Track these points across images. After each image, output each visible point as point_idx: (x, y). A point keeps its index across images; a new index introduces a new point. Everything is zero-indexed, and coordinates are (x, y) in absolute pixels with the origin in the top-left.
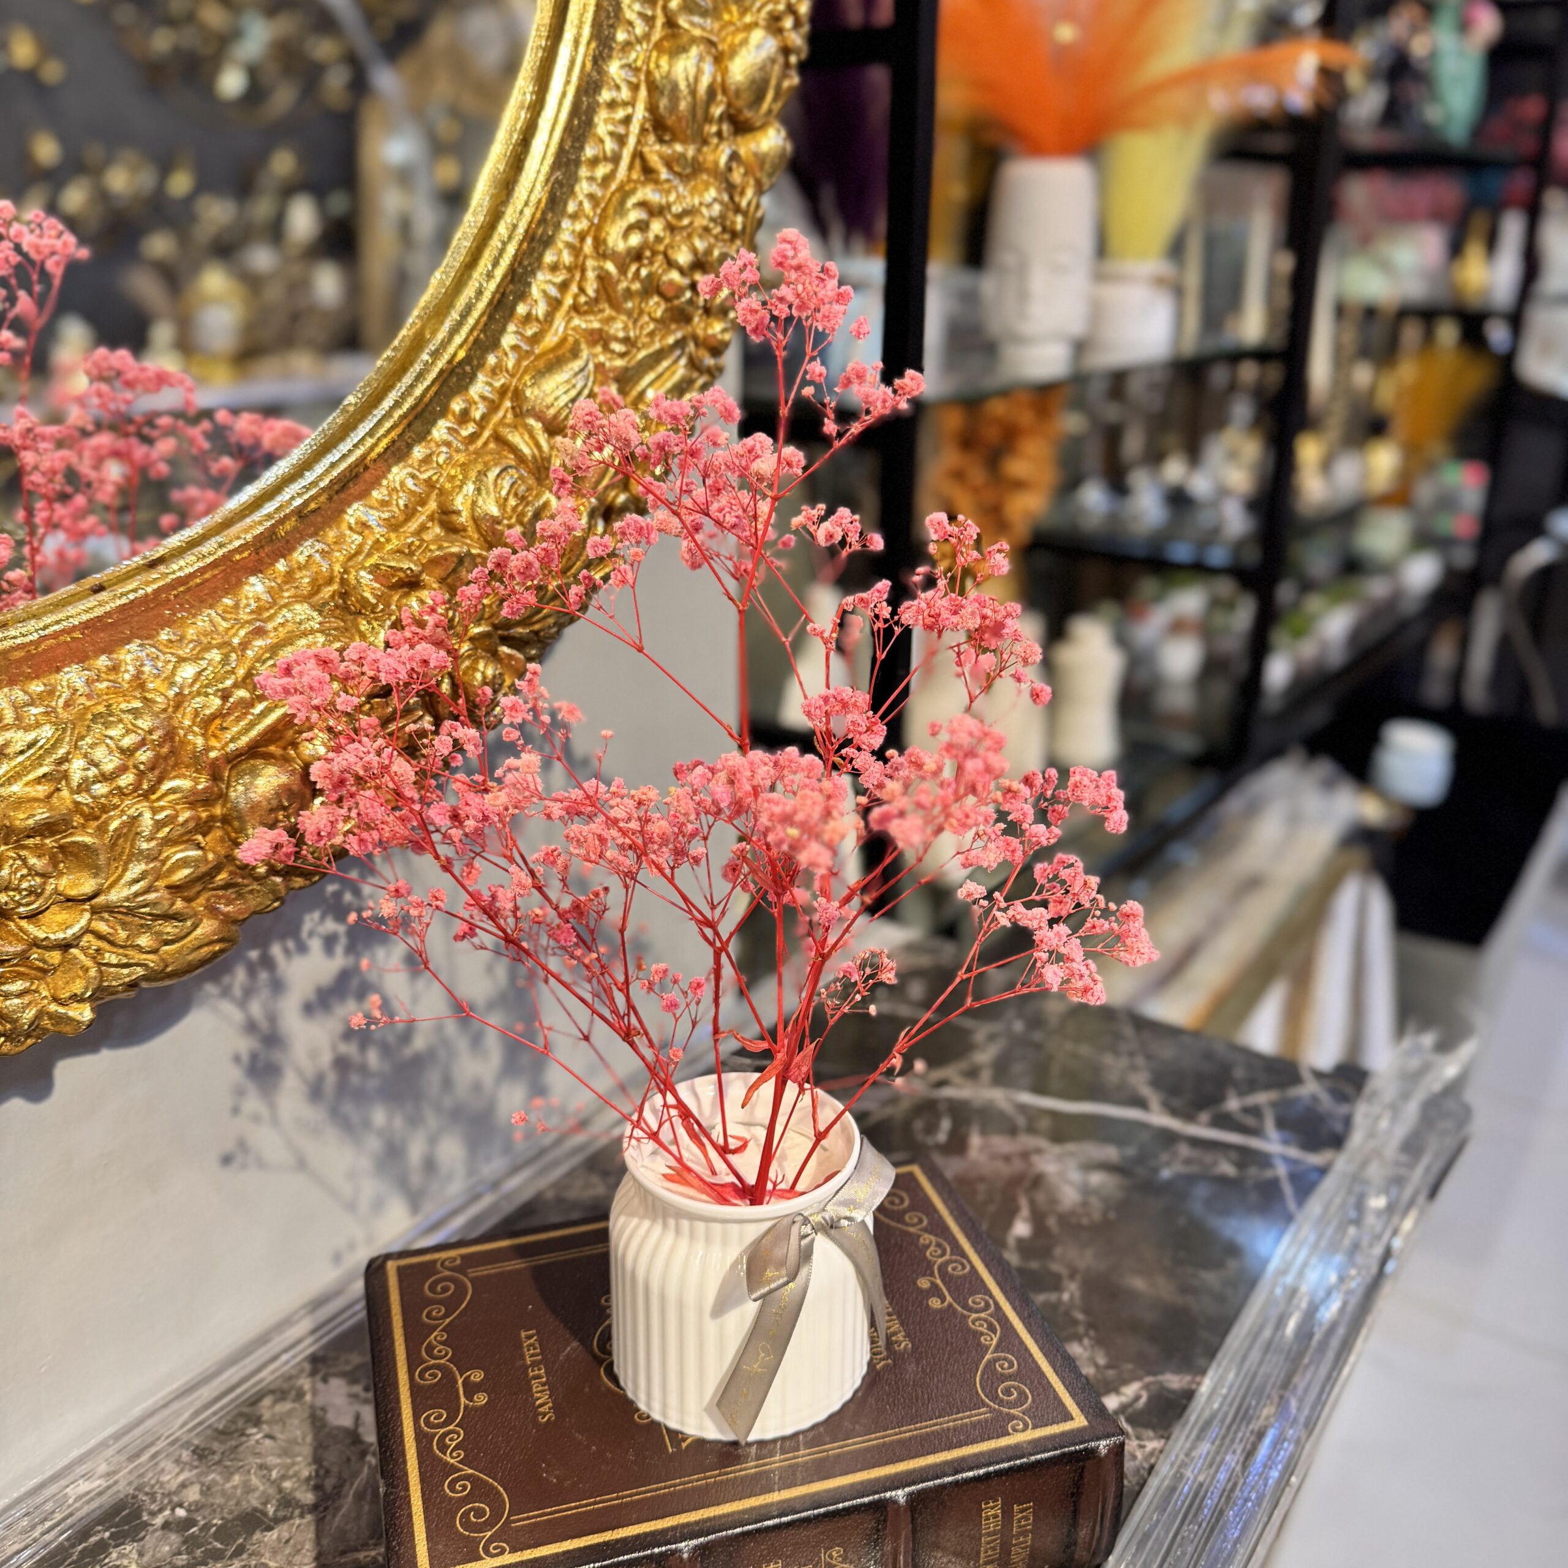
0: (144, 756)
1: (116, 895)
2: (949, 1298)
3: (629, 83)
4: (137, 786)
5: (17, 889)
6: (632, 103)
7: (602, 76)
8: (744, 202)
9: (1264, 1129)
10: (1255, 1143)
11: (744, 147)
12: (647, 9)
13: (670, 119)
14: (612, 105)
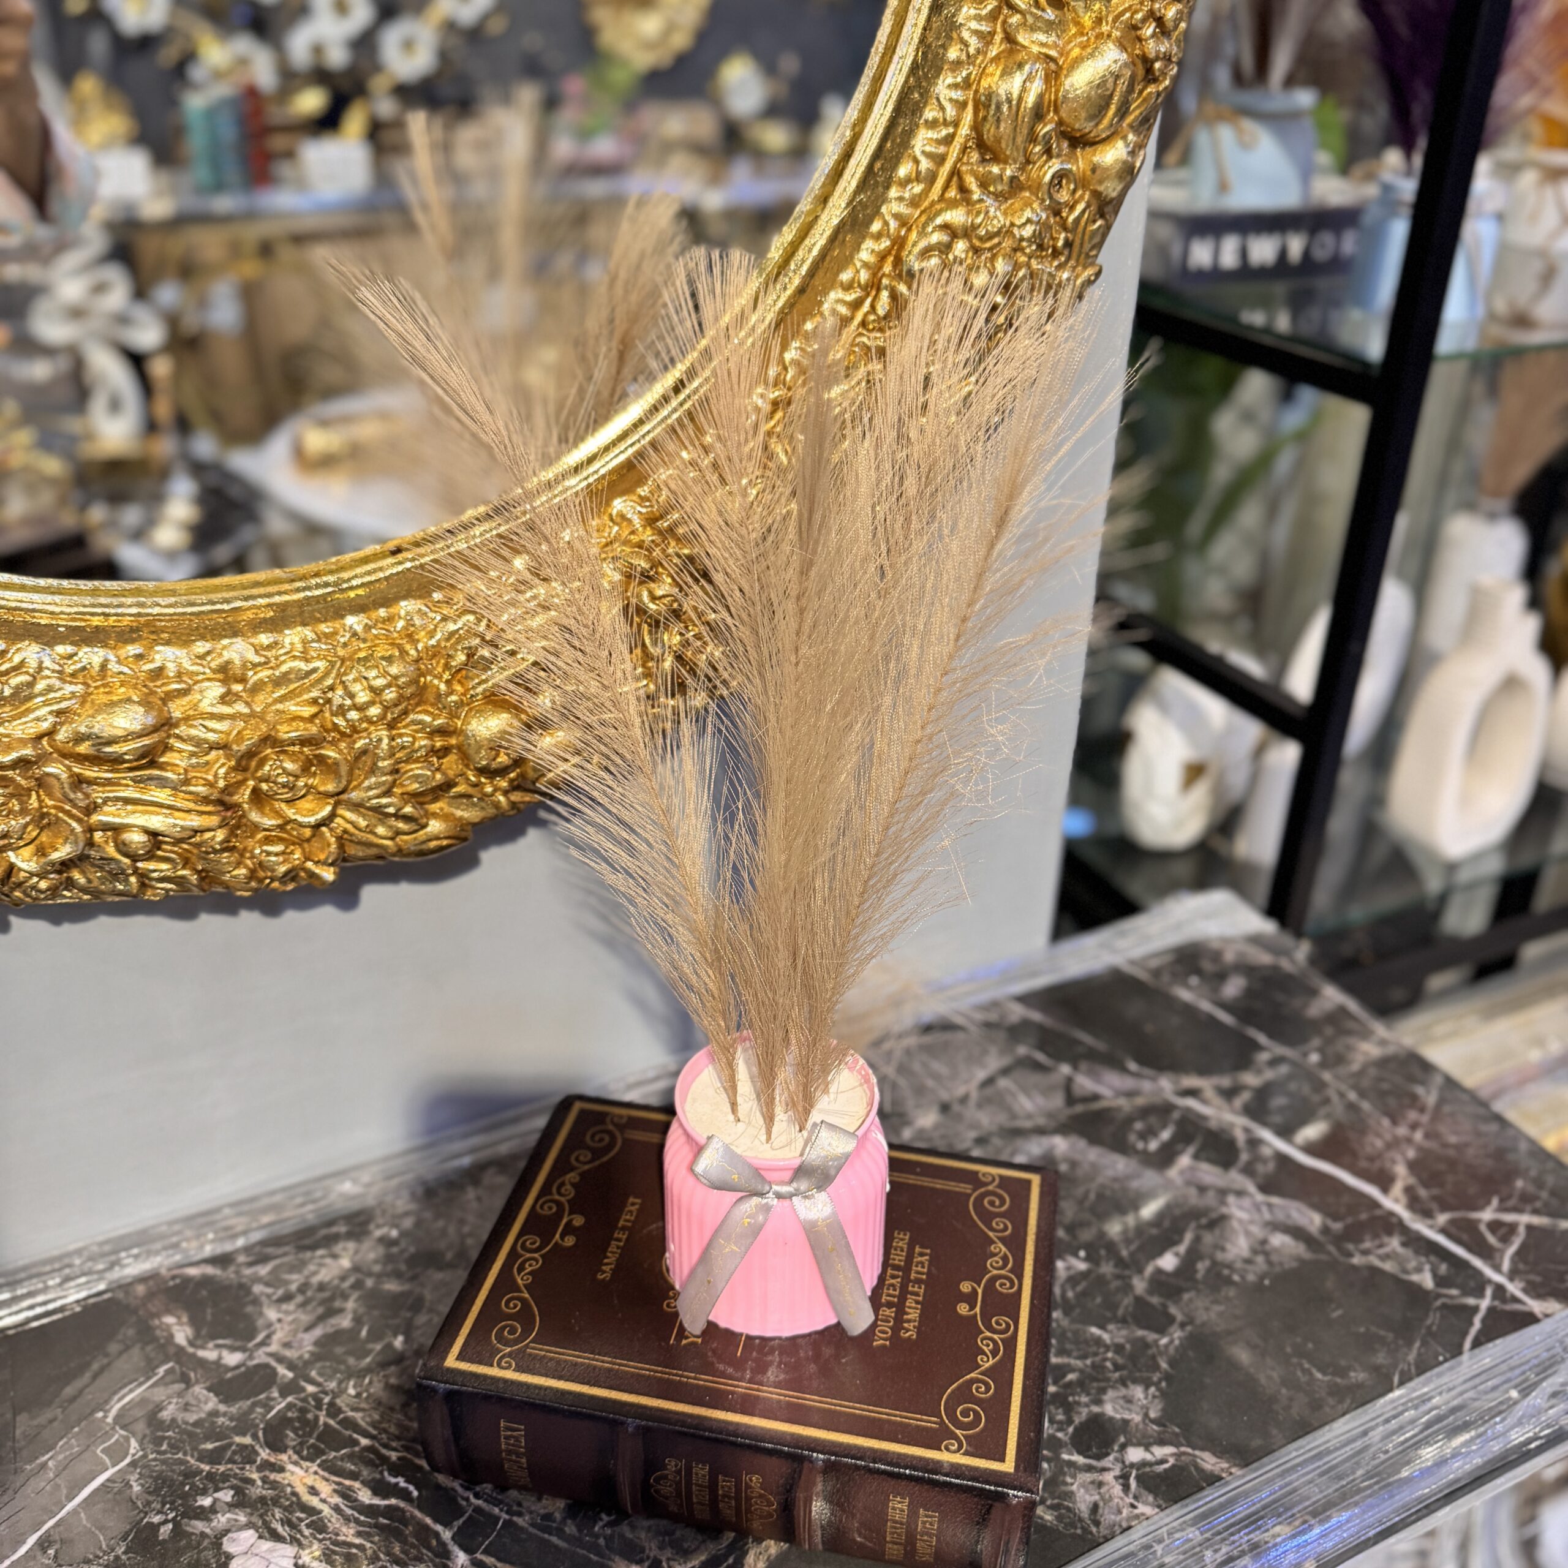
0: (390, 695)
1: (355, 795)
2: (978, 1309)
3: (955, 101)
4: (382, 717)
5: (274, 782)
6: (956, 124)
7: (925, 95)
8: (1071, 219)
9: (1502, 1252)
10: (1477, 1262)
11: (1080, 163)
12: (984, 27)
13: (990, 139)
14: (933, 125)
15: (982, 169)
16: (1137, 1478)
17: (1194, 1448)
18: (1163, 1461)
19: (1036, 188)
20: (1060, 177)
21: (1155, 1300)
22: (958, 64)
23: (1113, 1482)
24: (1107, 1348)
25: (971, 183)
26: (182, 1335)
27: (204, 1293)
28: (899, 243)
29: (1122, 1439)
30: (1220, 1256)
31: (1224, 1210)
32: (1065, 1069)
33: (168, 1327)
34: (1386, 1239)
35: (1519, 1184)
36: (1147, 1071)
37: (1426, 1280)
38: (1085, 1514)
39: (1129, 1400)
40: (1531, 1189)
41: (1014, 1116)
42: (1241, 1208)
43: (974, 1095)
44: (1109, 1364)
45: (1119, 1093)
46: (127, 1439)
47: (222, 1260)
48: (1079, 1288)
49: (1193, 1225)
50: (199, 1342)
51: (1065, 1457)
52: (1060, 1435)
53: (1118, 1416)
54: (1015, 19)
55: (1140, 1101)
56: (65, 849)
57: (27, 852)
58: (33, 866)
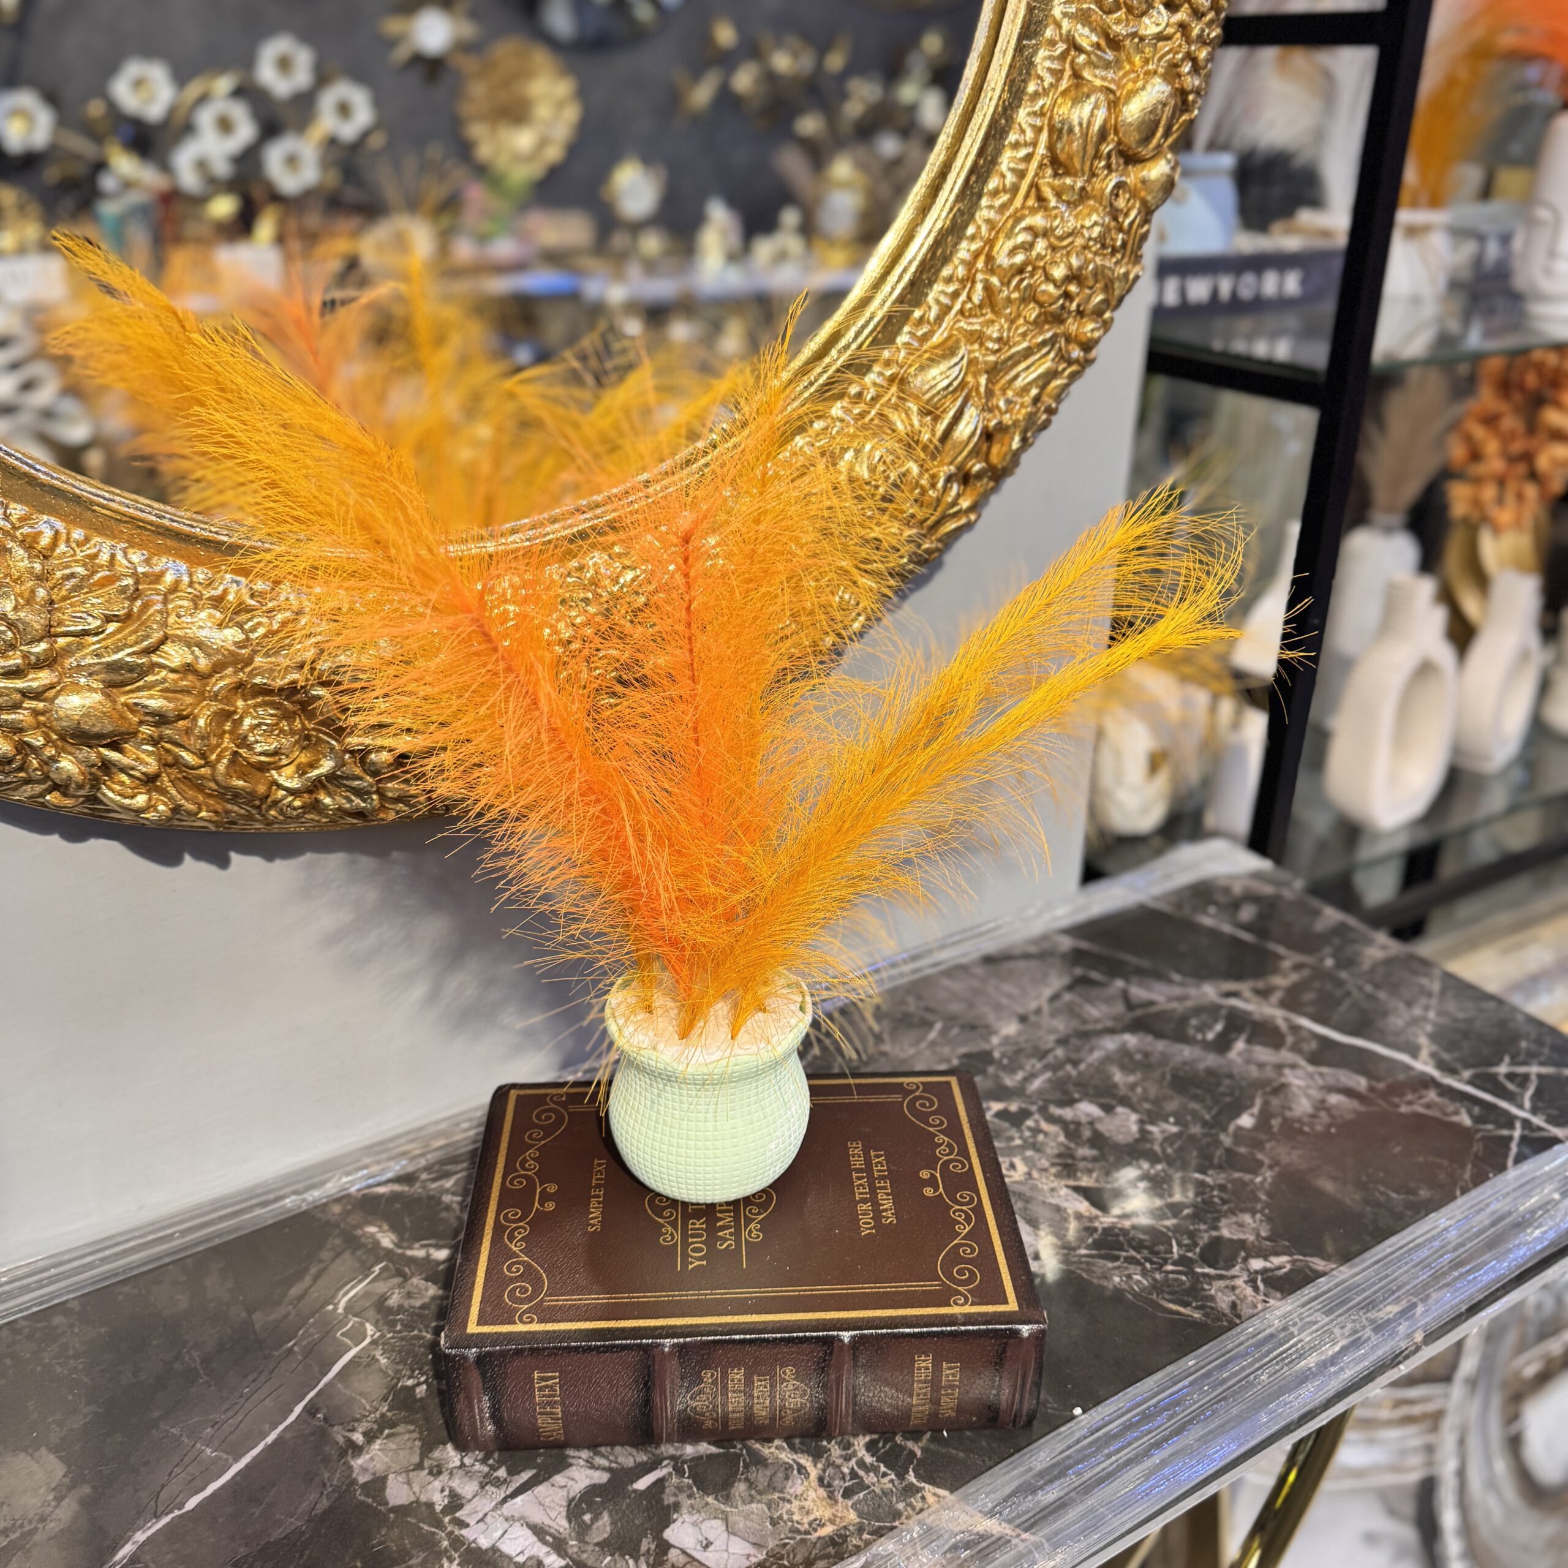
3: (1033, 126)
6: (1034, 144)
7: (1010, 120)
8: (1127, 222)
9: (1522, 1096)
10: (1504, 1104)
11: (1133, 176)
12: (1056, 66)
13: (1062, 157)
14: (1016, 146)
15: (1057, 182)
16: (1263, 1281)
17: (1305, 1255)
18: (1280, 1268)
19: (1099, 199)
20: (1119, 186)
21: (1242, 1150)
22: (1036, 95)
23: (1244, 1285)
24: (1212, 1188)
25: (1048, 193)
26: (387, 1240)
27: (398, 1206)
28: (991, 243)
29: (1243, 1254)
30: (1288, 1114)
31: (1283, 1080)
32: (1119, 983)
33: (372, 1235)
34: (1424, 1092)
35: (1524, 1044)
36: (1189, 980)
37: (1466, 1120)
38: (1227, 1311)
39: (1241, 1225)
40: (1533, 1047)
41: (1085, 1022)
42: (1297, 1077)
43: (1046, 1008)
44: (1216, 1200)
45: (1170, 999)
46: (362, 1325)
47: (407, 1179)
48: (1176, 1146)
49: (1260, 1093)
50: (405, 1244)
51: (1199, 1270)
52: (1190, 1255)
53: (1235, 1237)
54: (1082, 58)
55: (1189, 1004)
56: (327, 766)
57: (289, 770)
58: (294, 784)
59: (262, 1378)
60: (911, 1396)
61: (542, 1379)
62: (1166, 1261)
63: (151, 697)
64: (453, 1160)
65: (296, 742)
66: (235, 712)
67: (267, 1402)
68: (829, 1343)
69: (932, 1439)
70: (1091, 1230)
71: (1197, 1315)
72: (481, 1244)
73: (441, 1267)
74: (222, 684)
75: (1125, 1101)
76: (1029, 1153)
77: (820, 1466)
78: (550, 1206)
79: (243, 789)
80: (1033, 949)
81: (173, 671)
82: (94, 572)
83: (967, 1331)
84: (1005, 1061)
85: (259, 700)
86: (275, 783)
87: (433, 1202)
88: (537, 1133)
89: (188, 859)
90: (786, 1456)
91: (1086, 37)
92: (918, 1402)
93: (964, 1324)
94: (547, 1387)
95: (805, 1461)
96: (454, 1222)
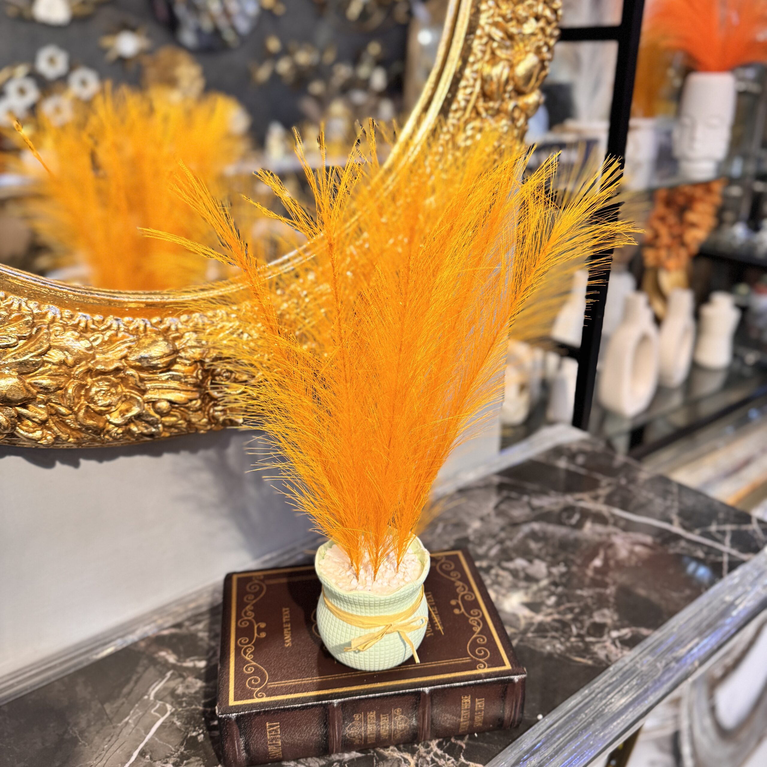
3: (473, 78)
5: (222, 376)
6: (473, 86)
9: (725, 540)
10: (717, 545)
11: (521, 101)
12: (483, 48)
13: (488, 93)
14: (465, 87)
15: (486, 105)
16: (619, 642)
17: (637, 627)
18: (626, 634)
19: (506, 112)
20: (516, 107)
21: (599, 577)
22: (474, 63)
23: (610, 645)
24: (587, 597)
25: (481, 110)
26: (172, 659)
27: (175, 640)
29: (607, 629)
30: (617, 558)
31: (612, 541)
32: (525, 498)
33: (163, 657)
35: (721, 516)
36: (560, 494)
37: (701, 554)
38: (604, 659)
39: (604, 615)
41: (512, 518)
42: (618, 539)
43: (493, 513)
44: (590, 603)
45: (551, 504)
46: (164, 705)
47: (178, 625)
48: (566, 578)
49: (601, 548)
50: (182, 660)
51: (587, 639)
52: (582, 632)
53: (602, 621)
54: (495, 45)
55: (561, 506)
56: (135, 410)
57: (116, 414)
58: (119, 421)
59: (114, 739)
60: (460, 717)
61: (271, 726)
62: (570, 636)
63: (44, 379)
64: (201, 614)
65: (120, 399)
66: (86, 385)
67: (118, 751)
68: (418, 694)
69: (470, 739)
70: (531, 624)
71: (590, 662)
72: (229, 658)
73: (203, 671)
74: (80, 370)
75: (538, 557)
76: (496, 587)
77: (415, 758)
78: (263, 635)
79: (92, 425)
80: (481, 484)
81: (54, 364)
82: (10, 314)
83: (487, 683)
84: (477, 541)
85: (99, 377)
86: (108, 421)
87: (193, 637)
88: (251, 597)
89: (58, 465)
90: (397, 755)
91: (498, 34)
92: (464, 721)
93: (486, 678)
94: (273, 730)
95: (407, 756)
96: (206, 647)
